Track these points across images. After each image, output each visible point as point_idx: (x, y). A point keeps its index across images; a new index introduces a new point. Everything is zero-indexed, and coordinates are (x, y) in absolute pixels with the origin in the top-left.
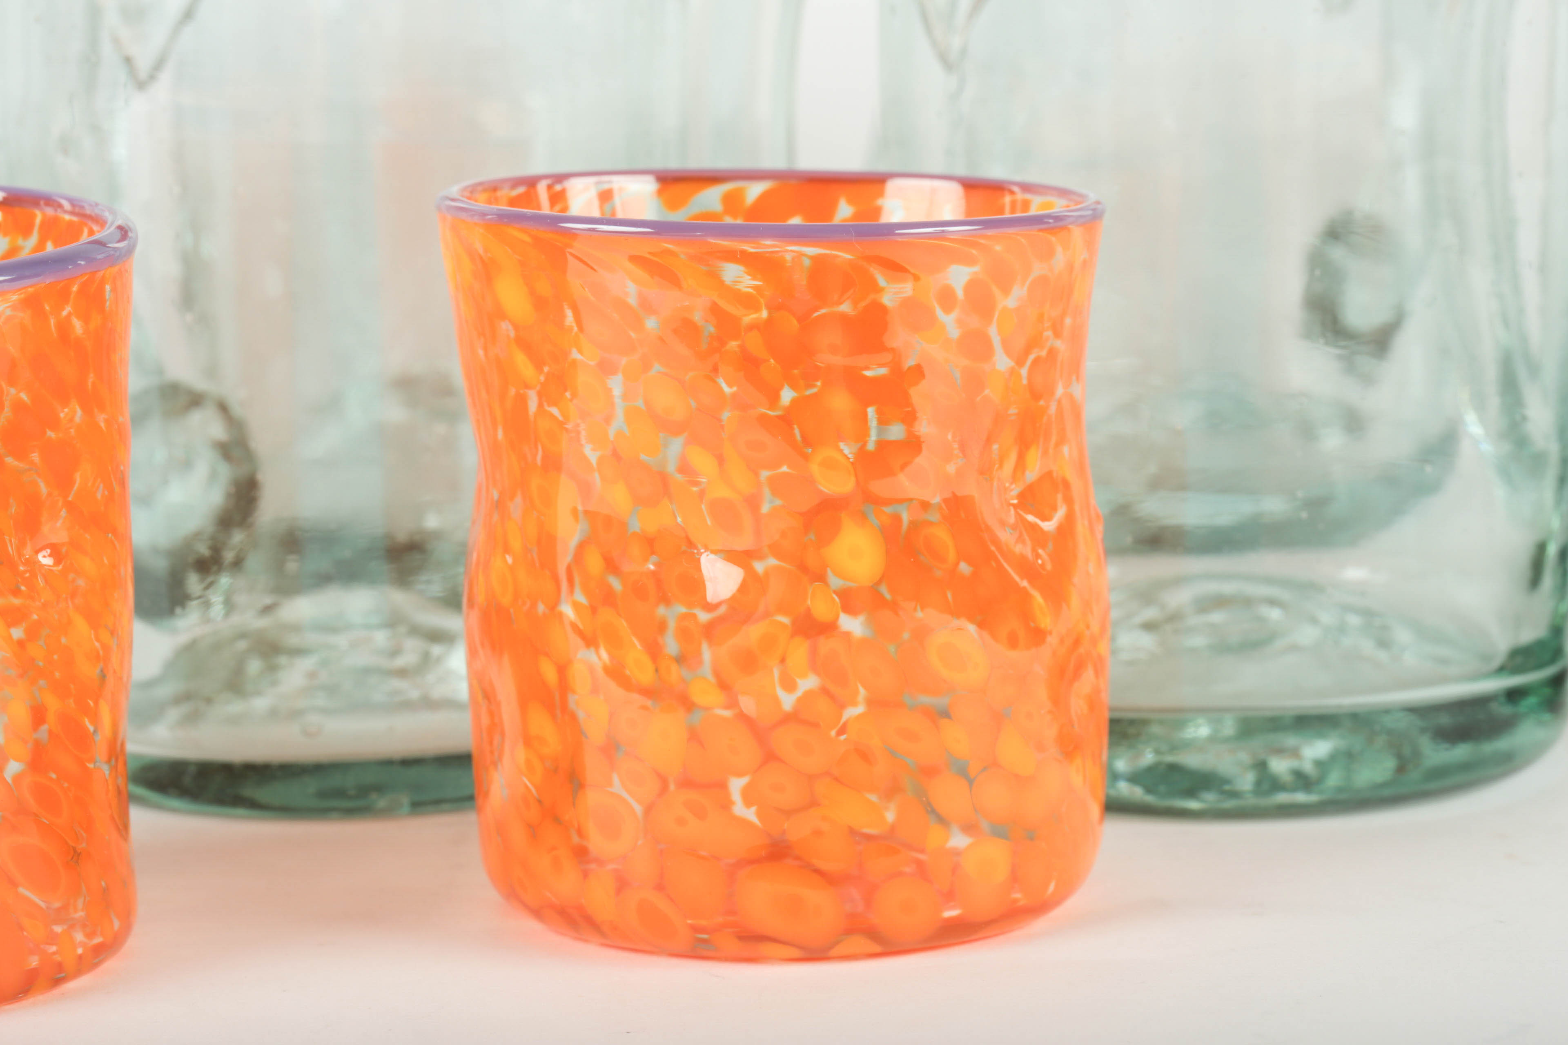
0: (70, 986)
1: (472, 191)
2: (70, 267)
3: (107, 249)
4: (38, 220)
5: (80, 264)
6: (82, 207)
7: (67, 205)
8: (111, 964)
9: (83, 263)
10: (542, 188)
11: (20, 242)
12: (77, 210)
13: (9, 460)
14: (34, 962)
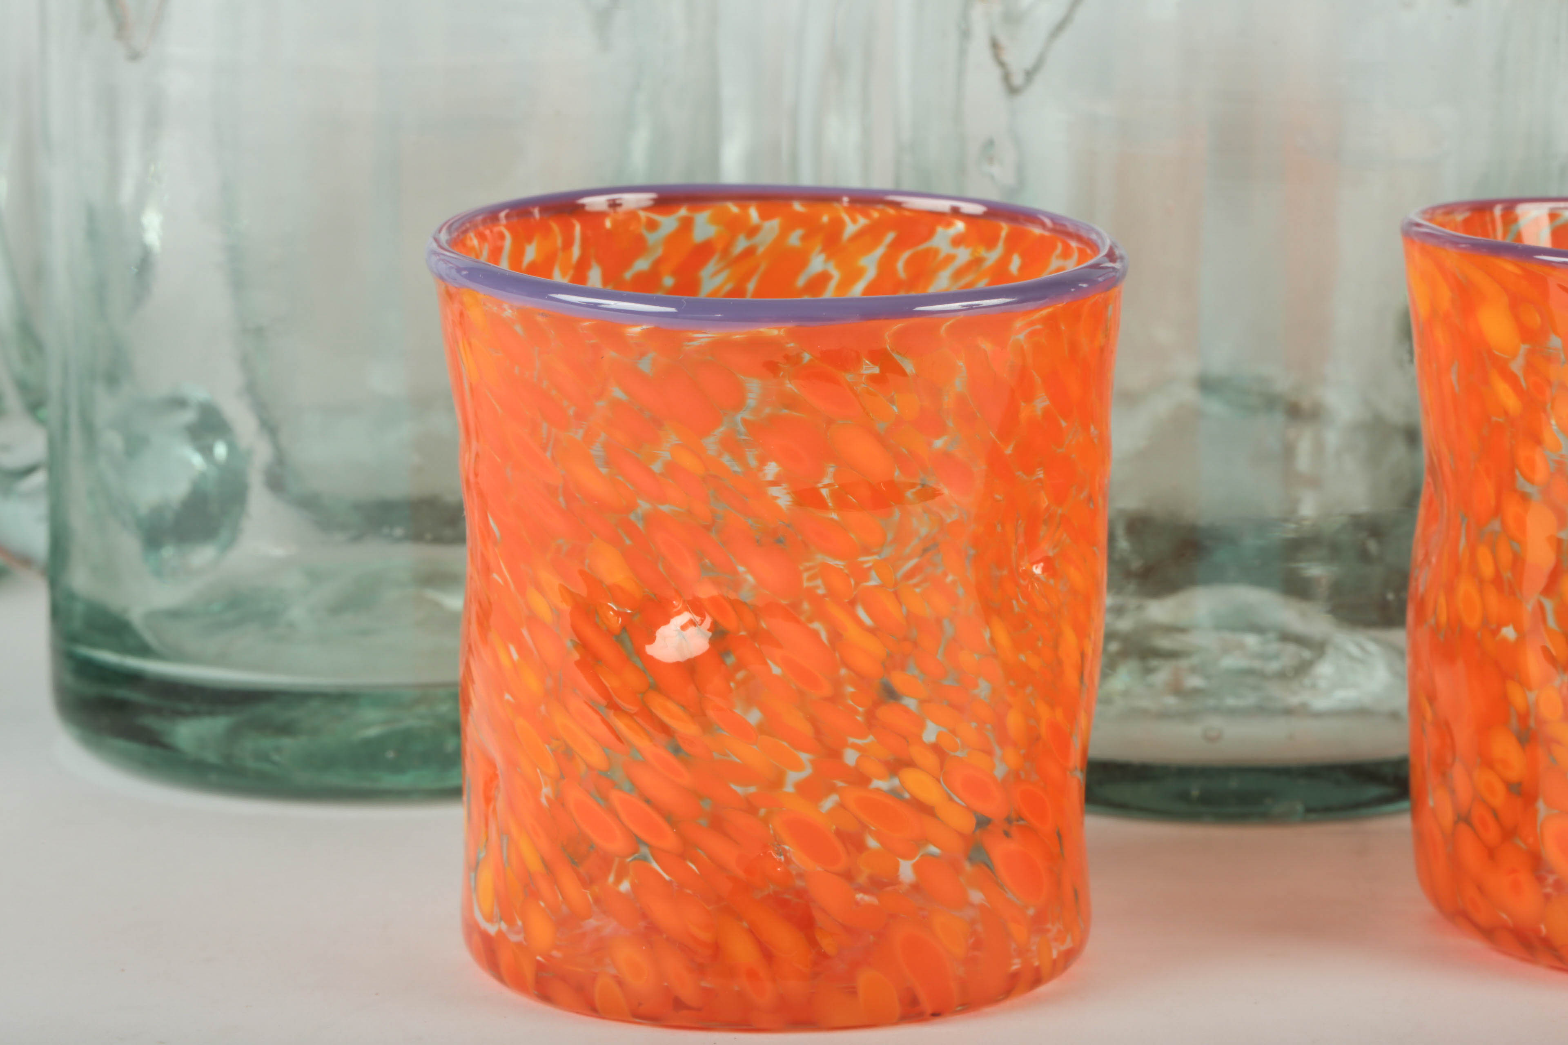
0: (1042, 989)
1: (1431, 213)
2: (1073, 290)
3: (1104, 271)
4: (1004, 233)
5: (1082, 287)
6: (1064, 226)
7: (1048, 222)
8: (1075, 968)
9: (1085, 285)
10: (1498, 211)
11: (982, 252)
12: (1058, 228)
13: (1019, 473)
14: (1016, 965)
